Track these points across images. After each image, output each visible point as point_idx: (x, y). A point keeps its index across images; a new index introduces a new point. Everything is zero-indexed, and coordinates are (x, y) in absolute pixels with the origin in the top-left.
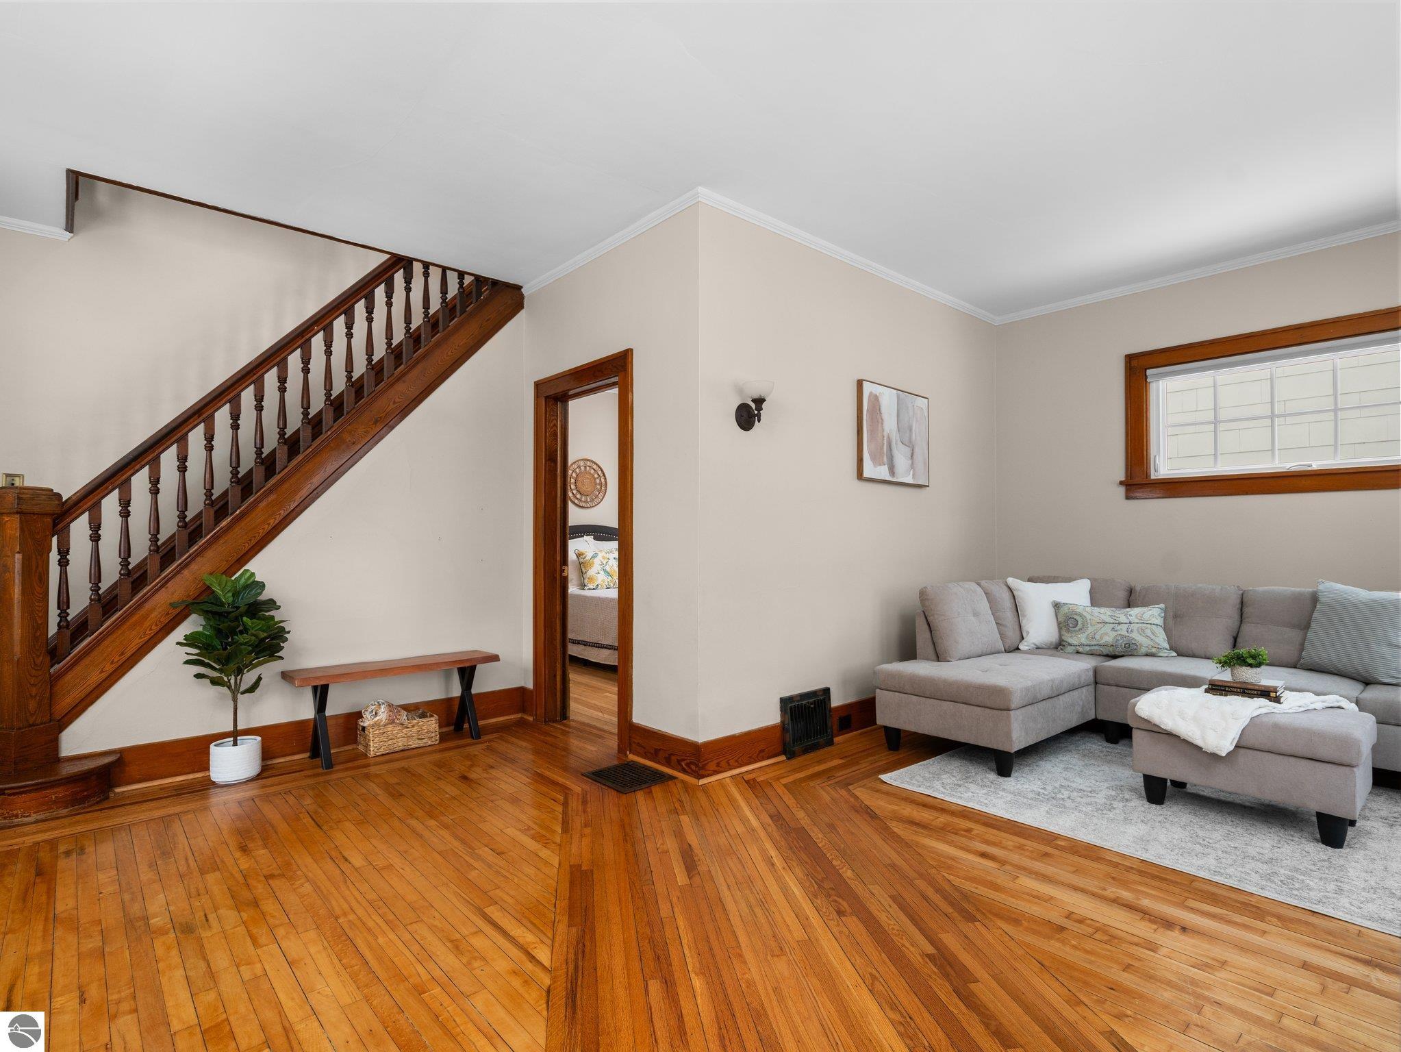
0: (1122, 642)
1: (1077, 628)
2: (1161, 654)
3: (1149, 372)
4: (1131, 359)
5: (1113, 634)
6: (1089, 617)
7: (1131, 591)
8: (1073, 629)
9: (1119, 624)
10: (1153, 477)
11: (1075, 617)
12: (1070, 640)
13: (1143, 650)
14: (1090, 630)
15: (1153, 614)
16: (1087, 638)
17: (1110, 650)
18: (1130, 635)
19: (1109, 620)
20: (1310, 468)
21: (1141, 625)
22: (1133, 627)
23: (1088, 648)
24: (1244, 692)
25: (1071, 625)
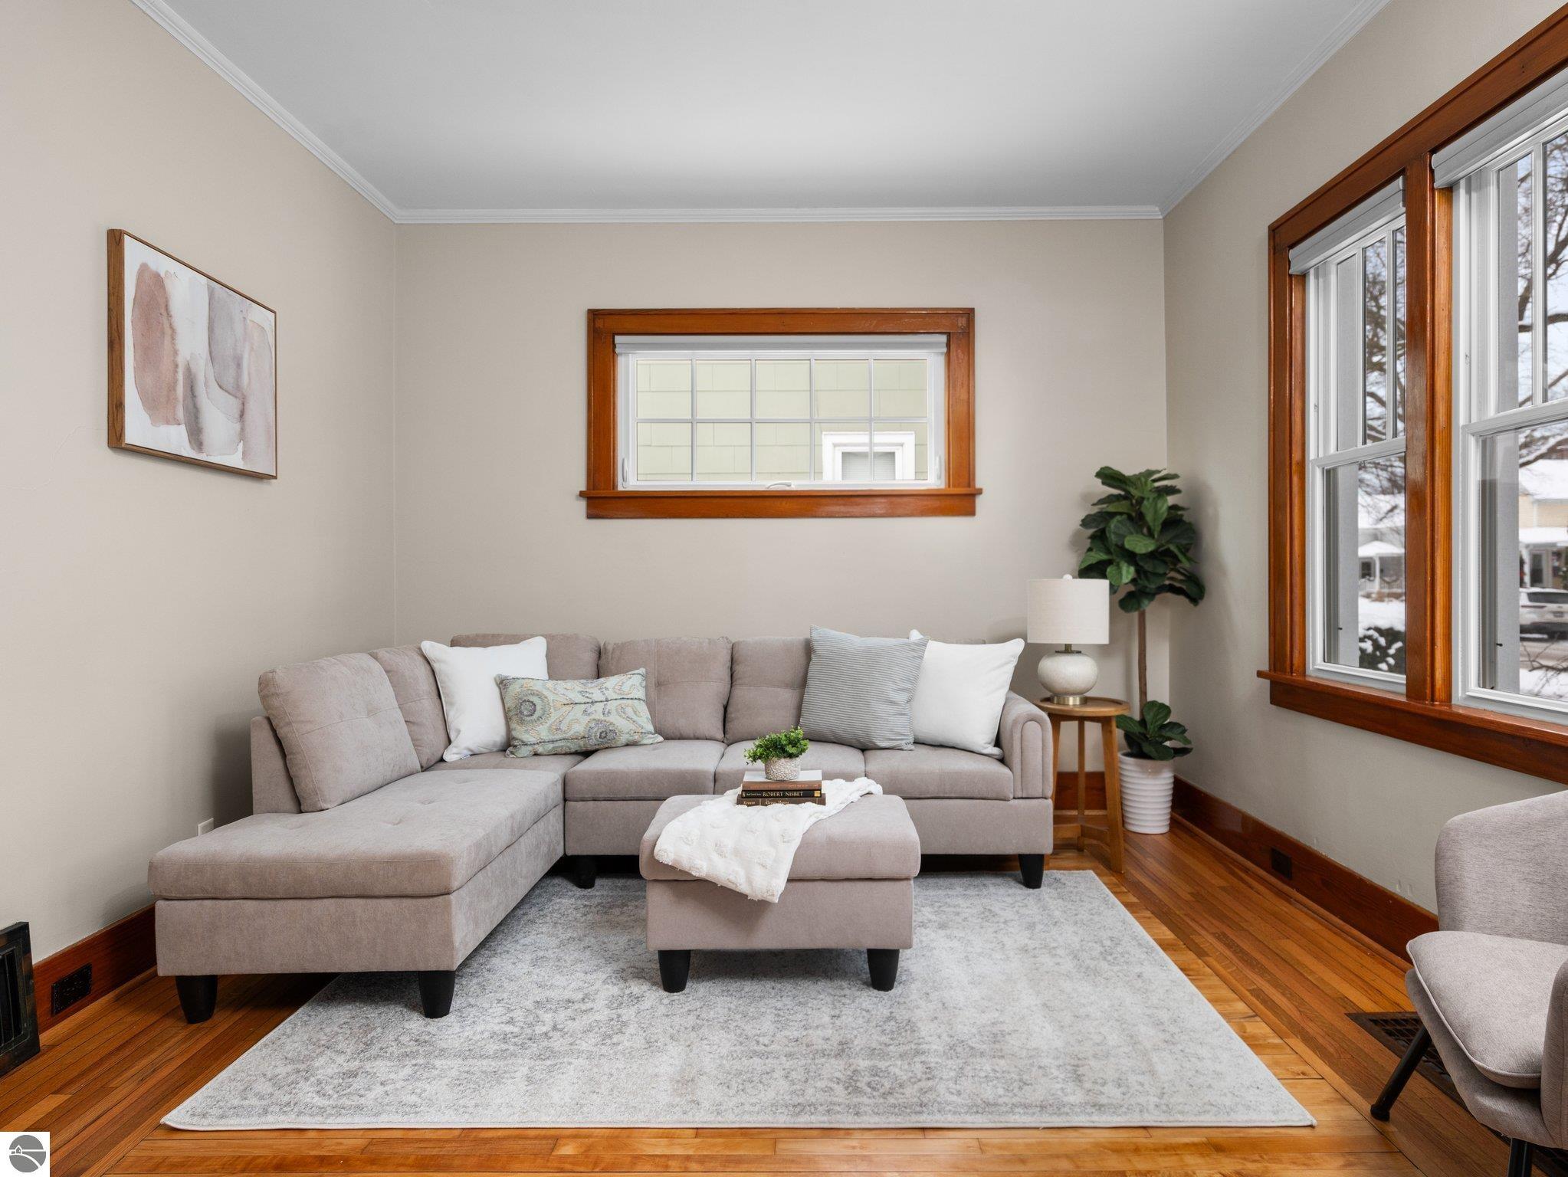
0: (596, 731)
1: (535, 716)
2: (645, 741)
3: (618, 339)
4: (595, 317)
5: (585, 719)
6: (551, 697)
7: (600, 653)
8: (528, 719)
9: (593, 703)
10: (620, 488)
11: (532, 699)
12: (526, 737)
13: (623, 739)
14: (554, 716)
15: (630, 685)
16: (550, 729)
17: (581, 745)
18: (608, 719)
19: (580, 699)
20: (788, 488)
21: (619, 702)
22: (612, 705)
23: (550, 746)
24: (784, 796)
25: (525, 713)
